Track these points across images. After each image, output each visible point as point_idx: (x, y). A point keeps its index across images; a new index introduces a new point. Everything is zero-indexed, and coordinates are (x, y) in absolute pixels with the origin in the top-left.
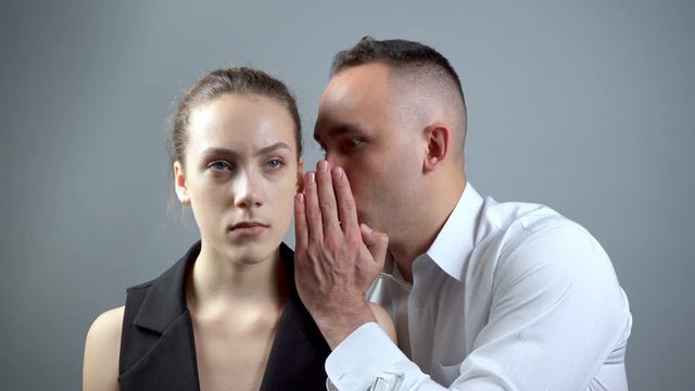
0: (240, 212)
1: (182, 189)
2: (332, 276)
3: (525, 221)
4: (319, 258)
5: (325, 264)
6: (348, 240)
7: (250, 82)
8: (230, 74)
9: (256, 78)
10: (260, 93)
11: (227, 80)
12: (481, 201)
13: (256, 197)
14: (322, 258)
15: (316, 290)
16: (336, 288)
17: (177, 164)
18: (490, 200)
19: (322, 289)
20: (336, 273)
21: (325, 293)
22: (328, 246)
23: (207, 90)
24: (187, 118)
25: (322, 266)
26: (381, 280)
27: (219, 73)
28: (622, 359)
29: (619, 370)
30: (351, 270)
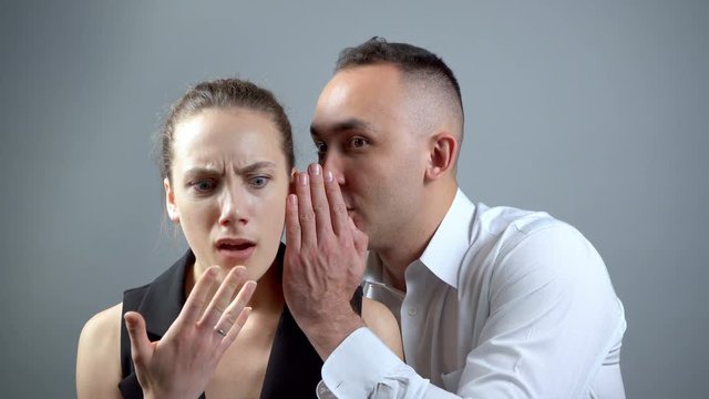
0: (224, 229)
1: (172, 206)
2: (325, 281)
3: (520, 224)
4: (312, 262)
5: (319, 270)
6: (342, 245)
7: (231, 95)
8: (212, 88)
9: (239, 90)
10: (241, 105)
11: (208, 94)
12: (473, 208)
13: (241, 213)
14: (316, 263)
15: (307, 296)
16: (328, 293)
17: (166, 181)
18: (482, 206)
19: (314, 295)
20: (329, 278)
21: (317, 298)
22: (323, 250)
23: (190, 105)
24: (171, 134)
25: (315, 270)
26: (370, 288)
27: (199, 87)
28: (618, 360)
29: (614, 372)
30: (344, 275)
